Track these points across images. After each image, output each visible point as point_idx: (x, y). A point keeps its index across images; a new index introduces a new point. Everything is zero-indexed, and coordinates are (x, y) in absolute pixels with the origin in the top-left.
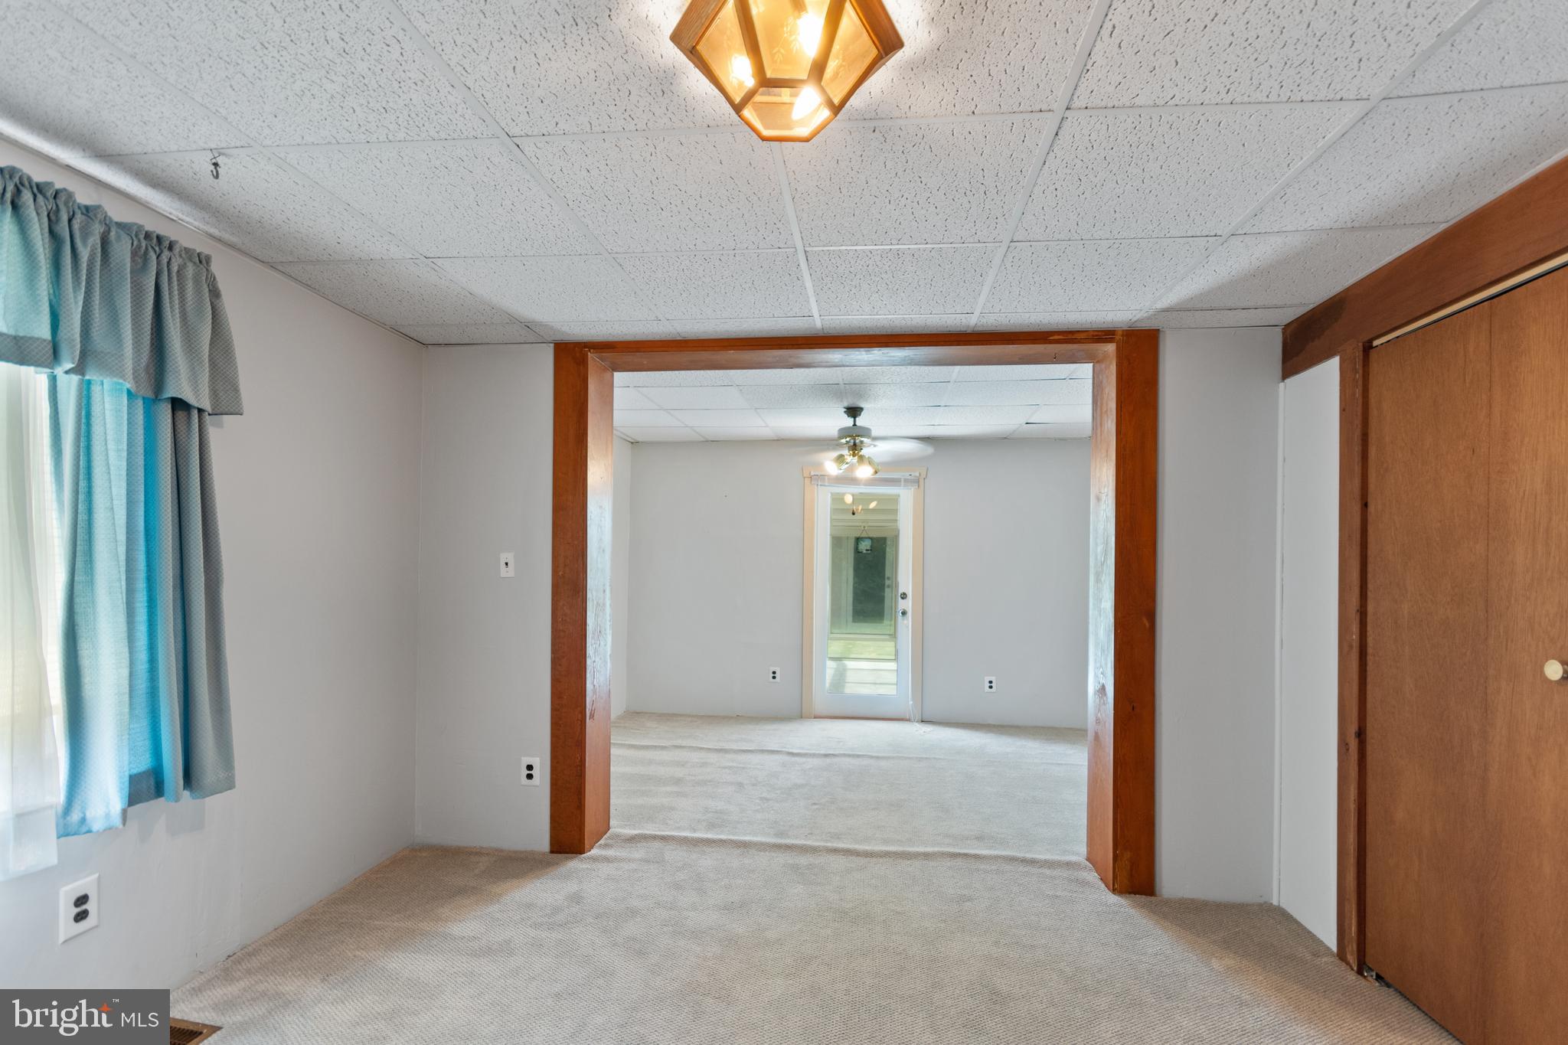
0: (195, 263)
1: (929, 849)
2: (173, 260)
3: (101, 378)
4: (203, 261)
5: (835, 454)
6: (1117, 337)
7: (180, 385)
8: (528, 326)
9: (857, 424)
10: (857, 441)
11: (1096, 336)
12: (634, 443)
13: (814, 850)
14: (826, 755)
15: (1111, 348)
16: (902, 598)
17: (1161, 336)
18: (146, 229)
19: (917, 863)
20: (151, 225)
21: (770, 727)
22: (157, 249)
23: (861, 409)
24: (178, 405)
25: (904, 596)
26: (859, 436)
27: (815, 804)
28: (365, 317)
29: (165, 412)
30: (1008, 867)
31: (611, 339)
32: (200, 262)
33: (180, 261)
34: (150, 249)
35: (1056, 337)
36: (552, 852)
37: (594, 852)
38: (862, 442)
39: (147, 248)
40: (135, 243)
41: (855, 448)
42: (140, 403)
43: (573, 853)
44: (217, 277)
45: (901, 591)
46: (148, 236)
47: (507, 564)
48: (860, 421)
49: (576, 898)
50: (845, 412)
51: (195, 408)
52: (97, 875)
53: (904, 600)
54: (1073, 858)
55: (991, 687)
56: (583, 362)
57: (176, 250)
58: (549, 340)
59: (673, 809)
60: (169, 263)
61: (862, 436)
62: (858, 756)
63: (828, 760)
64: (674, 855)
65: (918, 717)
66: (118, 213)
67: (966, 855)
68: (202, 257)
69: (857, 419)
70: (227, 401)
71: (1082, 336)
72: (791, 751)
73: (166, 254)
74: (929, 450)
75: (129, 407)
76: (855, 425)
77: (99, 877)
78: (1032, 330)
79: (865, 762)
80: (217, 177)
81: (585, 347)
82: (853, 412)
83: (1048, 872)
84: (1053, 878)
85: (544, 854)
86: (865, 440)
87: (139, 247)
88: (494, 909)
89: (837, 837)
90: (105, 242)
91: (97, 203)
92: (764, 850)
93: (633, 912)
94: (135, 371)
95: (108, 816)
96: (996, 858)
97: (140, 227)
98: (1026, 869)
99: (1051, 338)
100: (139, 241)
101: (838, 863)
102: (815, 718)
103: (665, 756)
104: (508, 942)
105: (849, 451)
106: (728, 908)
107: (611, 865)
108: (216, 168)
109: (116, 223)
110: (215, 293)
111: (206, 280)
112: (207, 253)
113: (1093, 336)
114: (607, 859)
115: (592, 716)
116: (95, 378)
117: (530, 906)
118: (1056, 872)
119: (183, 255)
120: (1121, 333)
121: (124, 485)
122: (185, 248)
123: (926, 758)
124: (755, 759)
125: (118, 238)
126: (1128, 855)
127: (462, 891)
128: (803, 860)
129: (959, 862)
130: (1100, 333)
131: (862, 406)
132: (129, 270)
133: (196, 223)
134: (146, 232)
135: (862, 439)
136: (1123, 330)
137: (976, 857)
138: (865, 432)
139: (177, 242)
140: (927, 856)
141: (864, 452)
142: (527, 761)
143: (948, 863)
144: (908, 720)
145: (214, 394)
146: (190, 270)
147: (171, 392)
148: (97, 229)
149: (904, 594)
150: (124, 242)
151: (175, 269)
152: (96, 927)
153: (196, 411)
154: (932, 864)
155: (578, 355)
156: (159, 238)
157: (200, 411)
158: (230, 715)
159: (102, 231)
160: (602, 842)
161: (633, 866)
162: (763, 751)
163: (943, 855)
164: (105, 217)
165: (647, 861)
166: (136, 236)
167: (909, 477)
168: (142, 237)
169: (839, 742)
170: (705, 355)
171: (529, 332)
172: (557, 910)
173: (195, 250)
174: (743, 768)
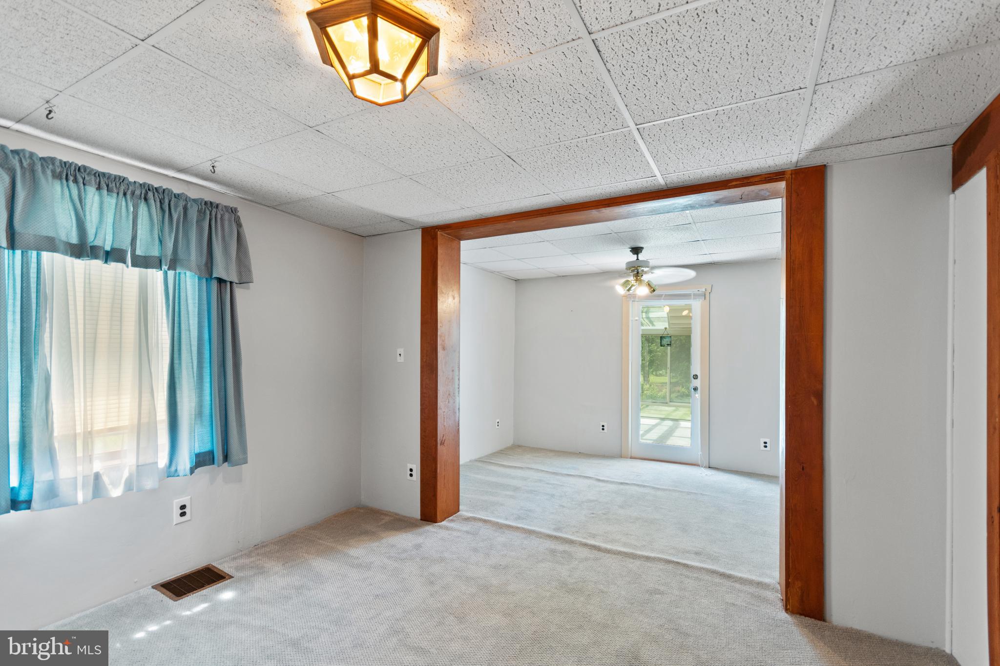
0: (229, 213)
1: (653, 555)
2: (218, 213)
3: (184, 271)
4: (234, 211)
5: (623, 280)
6: (788, 176)
7: (219, 271)
8: (402, 221)
9: (639, 258)
10: (640, 270)
11: (768, 177)
12: (516, 281)
13: (571, 542)
14: (622, 483)
15: (782, 185)
16: (694, 378)
17: (828, 170)
18: (205, 200)
19: (638, 563)
20: (208, 198)
21: (595, 462)
22: (210, 209)
23: (642, 248)
24: (220, 281)
25: (696, 377)
26: (639, 267)
27: (593, 514)
28: (328, 226)
29: (214, 285)
30: (707, 577)
31: (448, 222)
32: (232, 212)
33: (222, 212)
34: (207, 209)
35: (734, 183)
36: (421, 520)
37: (444, 523)
38: (643, 270)
39: (205, 208)
40: (200, 207)
41: (638, 275)
42: (204, 280)
43: (431, 522)
44: (240, 217)
45: (693, 373)
46: (206, 203)
47: (400, 355)
48: (641, 257)
49: (418, 547)
50: (630, 251)
51: (228, 281)
52: (190, 497)
53: (696, 380)
54: (767, 580)
55: (766, 447)
56: (435, 238)
57: (220, 208)
58: (418, 226)
59: (502, 505)
60: (216, 215)
61: (642, 267)
62: (644, 486)
63: (622, 487)
64: (486, 531)
65: (706, 463)
66: (193, 194)
67: (678, 563)
68: (233, 209)
69: (639, 255)
70: (245, 278)
71: (756, 179)
72: (598, 478)
73: (214, 210)
74: (691, 273)
75: (199, 283)
76: (638, 259)
77: (191, 498)
78: (710, 181)
79: (646, 491)
80: (214, 172)
81: (436, 229)
82: (636, 250)
83: (737, 586)
84: (740, 591)
85: (417, 520)
86: (645, 269)
87: (202, 209)
88: (374, 545)
89: (594, 536)
90: (185, 209)
91: (181, 192)
92: (541, 538)
93: (442, 560)
94: (199, 267)
95: (185, 470)
96: (700, 569)
97: (202, 199)
98: (721, 581)
99: (731, 184)
100: (202, 206)
101: (584, 553)
102: (631, 458)
103: (519, 473)
104: (371, 563)
105: (634, 277)
106: (495, 567)
107: (447, 532)
108: (213, 168)
109: (193, 199)
110: (239, 225)
111: (235, 219)
112: (235, 206)
113: (766, 178)
114: (447, 528)
115: (442, 443)
116: (182, 271)
117: (393, 546)
118: (746, 588)
119: (224, 210)
120: (790, 172)
121: (197, 319)
122: (225, 206)
123: (695, 493)
124: (572, 480)
125: (192, 206)
126: (798, 584)
127: (366, 533)
128: (561, 547)
129: (670, 567)
130: (771, 175)
131: (642, 246)
132: (195, 220)
133: (232, 193)
134: (205, 202)
135: (642, 269)
136: (792, 170)
137: (686, 566)
138: (646, 264)
139: (220, 204)
140: (648, 559)
141: (645, 278)
142: (410, 466)
143: (661, 566)
144: (698, 465)
145: (240, 273)
146: (227, 216)
147: (214, 275)
148: (182, 203)
149: (696, 375)
150: (194, 207)
151: (219, 216)
152: (190, 520)
153: (229, 283)
154: (649, 564)
155: (433, 233)
156: (211, 203)
157: (231, 283)
158: (245, 428)
159: (184, 204)
160: (451, 518)
161: (459, 534)
162: (580, 476)
163: (660, 560)
164: (186, 198)
165: (468, 532)
166: (201, 204)
167: (698, 292)
168: (203, 204)
169: (637, 476)
170: (499, 226)
171: (406, 225)
172: (405, 551)
173: (229, 206)
174: (561, 486)
